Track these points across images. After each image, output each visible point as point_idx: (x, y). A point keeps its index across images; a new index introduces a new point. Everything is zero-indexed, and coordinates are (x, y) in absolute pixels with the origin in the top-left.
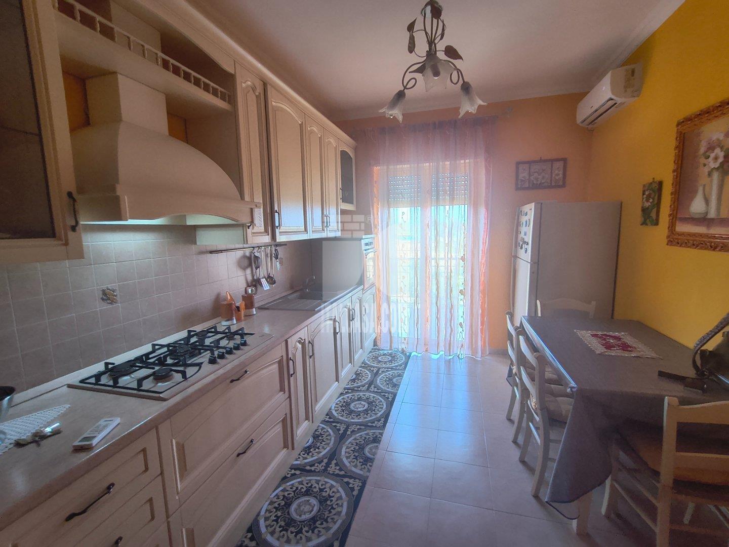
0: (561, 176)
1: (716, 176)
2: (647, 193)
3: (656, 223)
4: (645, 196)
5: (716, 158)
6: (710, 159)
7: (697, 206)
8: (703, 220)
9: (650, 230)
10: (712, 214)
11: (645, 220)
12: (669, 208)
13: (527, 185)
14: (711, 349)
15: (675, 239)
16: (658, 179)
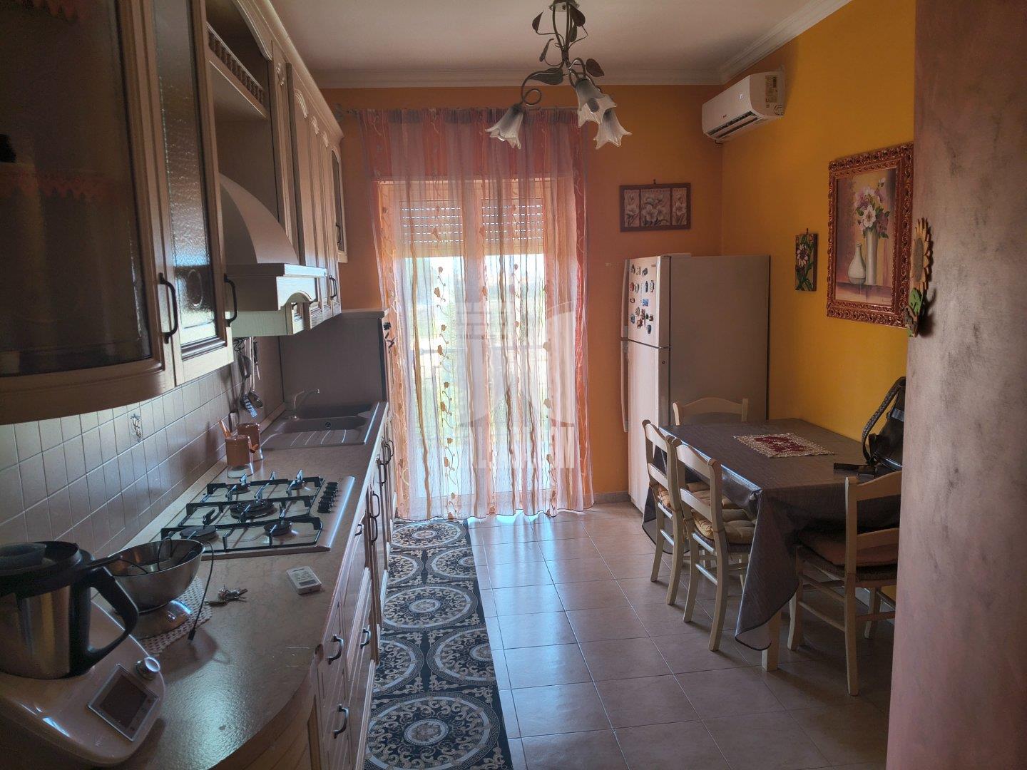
0: (684, 211)
1: (870, 235)
2: (801, 247)
3: (814, 288)
4: (799, 252)
5: (869, 217)
6: (864, 217)
7: (855, 270)
8: (861, 287)
9: (806, 296)
10: (870, 282)
11: (801, 283)
12: (827, 270)
13: (636, 223)
14: (878, 434)
15: (836, 310)
16: (812, 230)
